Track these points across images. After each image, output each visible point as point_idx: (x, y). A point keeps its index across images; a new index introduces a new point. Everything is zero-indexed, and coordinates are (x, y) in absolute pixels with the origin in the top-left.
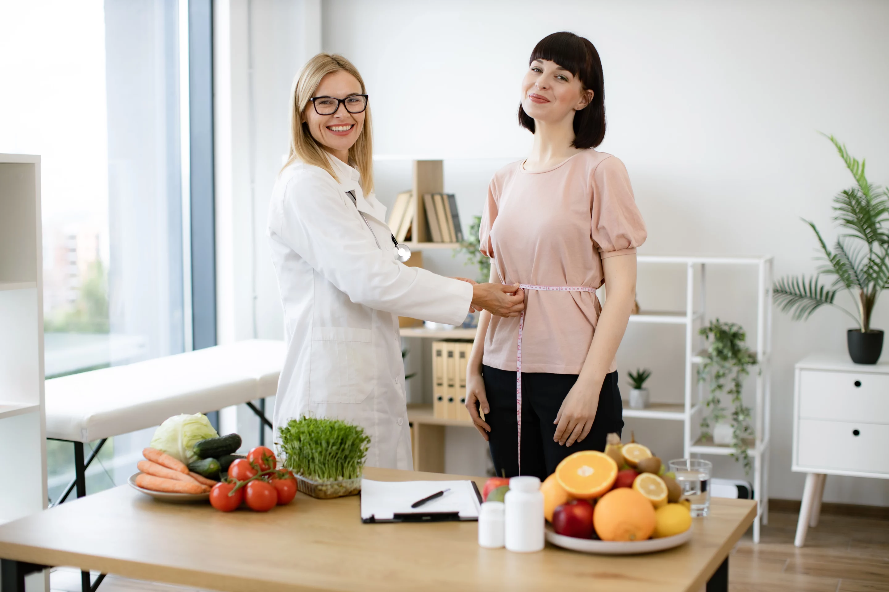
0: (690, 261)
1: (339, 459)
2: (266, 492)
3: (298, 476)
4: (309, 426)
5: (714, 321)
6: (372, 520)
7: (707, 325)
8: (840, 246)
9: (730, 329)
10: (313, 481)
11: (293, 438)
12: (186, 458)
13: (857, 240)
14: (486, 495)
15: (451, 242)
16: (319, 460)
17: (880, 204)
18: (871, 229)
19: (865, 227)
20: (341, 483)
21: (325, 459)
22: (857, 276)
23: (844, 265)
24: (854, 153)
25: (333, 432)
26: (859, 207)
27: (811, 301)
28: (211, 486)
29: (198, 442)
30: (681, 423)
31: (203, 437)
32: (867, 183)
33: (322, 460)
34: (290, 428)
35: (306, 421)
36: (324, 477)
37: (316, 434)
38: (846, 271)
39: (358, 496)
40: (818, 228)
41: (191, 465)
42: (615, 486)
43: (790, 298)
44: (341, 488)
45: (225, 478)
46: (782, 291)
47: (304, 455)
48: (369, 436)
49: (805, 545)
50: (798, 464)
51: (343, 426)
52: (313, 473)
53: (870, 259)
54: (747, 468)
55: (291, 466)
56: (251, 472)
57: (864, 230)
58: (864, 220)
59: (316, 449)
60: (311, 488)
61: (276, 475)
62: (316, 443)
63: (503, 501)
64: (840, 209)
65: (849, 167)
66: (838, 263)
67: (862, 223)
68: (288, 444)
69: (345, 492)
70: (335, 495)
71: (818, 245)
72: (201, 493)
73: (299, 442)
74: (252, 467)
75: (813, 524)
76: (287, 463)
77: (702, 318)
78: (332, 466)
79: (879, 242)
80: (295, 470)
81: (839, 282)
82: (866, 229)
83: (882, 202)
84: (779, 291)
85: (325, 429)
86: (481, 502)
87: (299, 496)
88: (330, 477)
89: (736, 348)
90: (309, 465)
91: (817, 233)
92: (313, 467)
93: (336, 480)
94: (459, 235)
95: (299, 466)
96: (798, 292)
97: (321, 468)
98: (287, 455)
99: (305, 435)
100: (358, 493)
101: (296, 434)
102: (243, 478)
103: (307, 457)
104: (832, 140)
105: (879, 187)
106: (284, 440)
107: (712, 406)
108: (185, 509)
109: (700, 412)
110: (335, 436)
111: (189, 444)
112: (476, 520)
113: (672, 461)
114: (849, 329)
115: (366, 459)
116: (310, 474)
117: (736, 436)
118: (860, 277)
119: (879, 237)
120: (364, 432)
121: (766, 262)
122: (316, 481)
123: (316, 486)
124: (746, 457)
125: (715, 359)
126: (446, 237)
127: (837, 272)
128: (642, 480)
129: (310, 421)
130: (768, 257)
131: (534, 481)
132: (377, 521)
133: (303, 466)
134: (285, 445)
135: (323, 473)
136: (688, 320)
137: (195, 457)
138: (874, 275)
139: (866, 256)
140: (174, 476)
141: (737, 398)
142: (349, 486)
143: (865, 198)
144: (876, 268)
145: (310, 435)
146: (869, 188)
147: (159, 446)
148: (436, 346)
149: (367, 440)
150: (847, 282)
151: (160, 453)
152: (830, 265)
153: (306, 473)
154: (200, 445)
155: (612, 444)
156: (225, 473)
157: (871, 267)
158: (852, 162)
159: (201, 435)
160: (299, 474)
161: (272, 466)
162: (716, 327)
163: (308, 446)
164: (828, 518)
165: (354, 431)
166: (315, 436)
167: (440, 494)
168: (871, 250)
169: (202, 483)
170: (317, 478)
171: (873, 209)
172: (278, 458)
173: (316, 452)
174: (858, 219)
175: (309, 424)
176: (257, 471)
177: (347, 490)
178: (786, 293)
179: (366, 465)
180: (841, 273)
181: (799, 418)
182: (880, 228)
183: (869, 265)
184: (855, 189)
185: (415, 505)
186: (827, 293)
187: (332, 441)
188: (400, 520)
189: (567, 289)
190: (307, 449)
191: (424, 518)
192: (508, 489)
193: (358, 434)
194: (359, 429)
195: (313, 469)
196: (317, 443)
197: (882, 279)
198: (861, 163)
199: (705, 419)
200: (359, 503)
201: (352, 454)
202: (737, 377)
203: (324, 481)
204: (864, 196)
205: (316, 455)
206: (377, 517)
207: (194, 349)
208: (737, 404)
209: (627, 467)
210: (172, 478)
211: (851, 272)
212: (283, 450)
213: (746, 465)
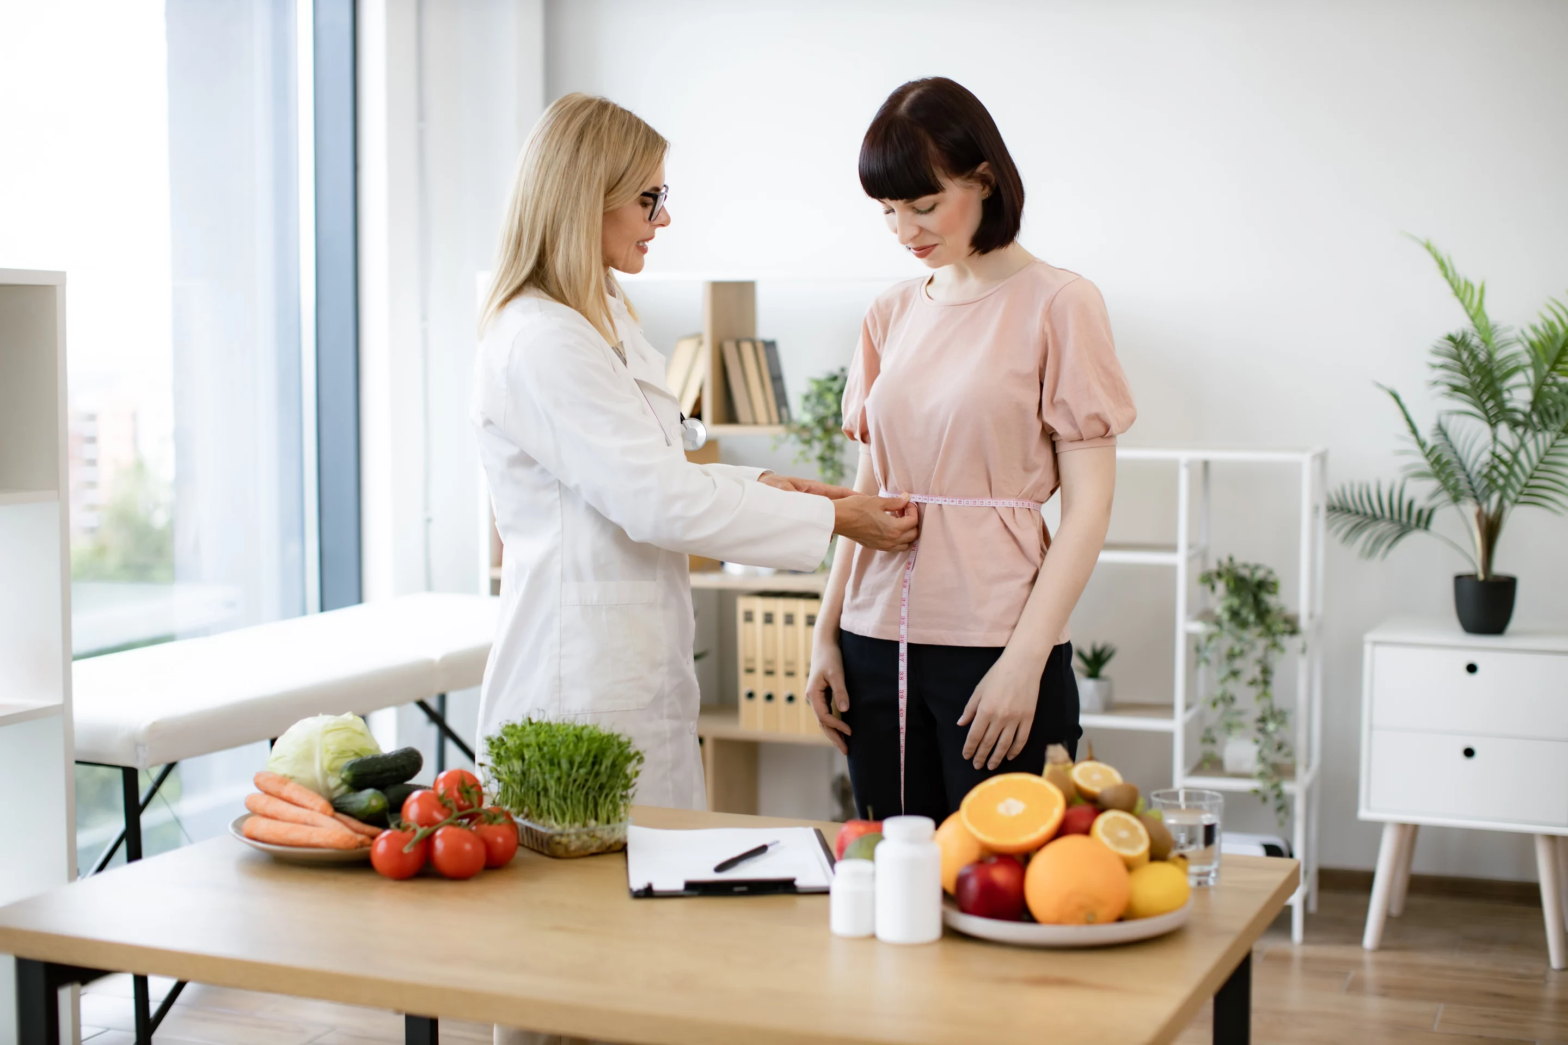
0: (1184, 456)
1: (590, 790)
2: (468, 847)
3: (519, 820)
4: (538, 735)
5: (1225, 561)
6: (648, 893)
7: (1213, 566)
8: (1441, 430)
9: (1253, 574)
10: (546, 828)
11: (511, 755)
12: (328, 790)
13: (1471, 421)
14: (841, 850)
15: (770, 423)
16: (556, 792)
17: (1510, 358)
18: (1496, 401)
19: (1485, 397)
20: (593, 831)
21: (566, 790)
22: (1470, 483)
23: (1448, 463)
24: (1466, 270)
25: (580, 744)
26: (1474, 364)
27: (1391, 526)
28: (373, 837)
29: (349, 762)
30: (1167, 737)
31: (357, 754)
32: (1487, 322)
33: (561, 792)
34: (505, 738)
35: (533, 727)
36: (564, 821)
37: (551, 748)
38: (1452, 474)
39: (623, 854)
40: (1404, 400)
41: (337, 801)
42: (1062, 831)
43: (1355, 520)
44: (594, 839)
45: (396, 822)
46: (1342, 509)
47: (531, 783)
48: (641, 752)
49: (1382, 947)
50: (1368, 808)
51: (595, 734)
52: (545, 814)
53: (1493, 454)
54: (1282, 814)
55: (507, 803)
56: (440, 812)
57: (1483, 404)
58: (1483, 386)
59: (551, 773)
60: (542, 841)
61: (484, 817)
62: (552, 763)
63: (871, 858)
64: (1442, 366)
65: (1457, 293)
66: (1437, 461)
67: (1480, 391)
68: (502, 765)
69: (600, 846)
70: (582, 852)
71: (1405, 429)
72: (356, 848)
73: (520, 762)
74: (442, 803)
75: (1395, 911)
76: (500, 798)
77: (1204, 555)
78: (579, 801)
79: (1509, 425)
80: (514, 810)
81: (1440, 494)
82: (1487, 400)
83: (1513, 356)
84: (1337, 509)
85: (565, 738)
86: (832, 862)
87: (521, 853)
88: (575, 821)
89: (1263, 607)
90: (539, 800)
91: (1402, 408)
92: (546, 804)
93: (585, 825)
94: (784, 411)
95: (521, 803)
96: (1369, 511)
97: (559, 806)
98: (501, 784)
99: (531, 749)
100: (621, 849)
101: (516, 747)
102: (427, 821)
103: (536, 786)
104: (1428, 247)
105: (1510, 329)
106: (496, 759)
107: (1221, 706)
108: (330, 875)
109: (1200, 717)
110: (584, 751)
111: (333, 766)
112: (825, 892)
113: (1155, 793)
114: (1456, 575)
115: (637, 790)
116: (540, 816)
117: (1262, 759)
118: (1475, 484)
119: (1509, 415)
120: (632, 744)
121: (1314, 457)
122: (552, 827)
123: (552, 837)
124: (1279, 795)
125: (1227, 625)
126: (762, 415)
127: (1437, 475)
128: (1107, 822)
129: (539, 726)
130: (1319, 449)
131: (926, 823)
132: (656, 894)
133: (528, 802)
134: (496, 768)
135: (563, 814)
136: (1179, 559)
137: (344, 788)
138: (1501, 481)
139: (1486, 448)
140: (309, 820)
141: (1265, 694)
142: (606, 837)
143: (1485, 347)
144: (1503, 469)
145: (540, 749)
146: (1493, 331)
147: (282, 769)
148: (743, 604)
149: (638, 757)
150: (1453, 494)
151: (285, 780)
152: (1424, 464)
153: (534, 813)
154: (353, 766)
155: (1055, 763)
156: (395, 815)
157: (1494, 467)
158: (1462, 286)
159: (353, 751)
160: (521, 816)
161: (475, 802)
162: (1228, 570)
163: (538, 768)
164: (1420, 900)
165: (615, 743)
166: (549, 752)
167: (762, 849)
168: (1495, 438)
169: (357, 832)
170: (553, 822)
171: (1499, 368)
172: (485, 790)
173: (551, 777)
174: (1472, 384)
175: (539, 731)
176: (451, 811)
177: (603, 843)
178: (1349, 511)
179: (634, 802)
180: (1443, 476)
181: (1371, 727)
182: (1511, 400)
183: (1491, 464)
184: (1467, 333)
185: (720, 868)
186: (1420, 512)
187: (578, 759)
188: (696, 893)
189: (991, 503)
190: (536, 772)
191: (737, 889)
192: (880, 837)
193: (623, 748)
194: (623, 739)
195: (545, 808)
196: (554, 762)
197: (1513, 489)
198: (1477, 288)
199: (1208, 731)
200: (624, 865)
201: (612, 782)
202: (1265, 656)
203: (564, 828)
204: (1484, 344)
205: (552, 783)
206: (656, 887)
207: (322, 609)
208: (1265, 703)
209: (1080, 801)
210: (306, 824)
211: (1461, 476)
212: (492, 777)
213: (1280, 809)
